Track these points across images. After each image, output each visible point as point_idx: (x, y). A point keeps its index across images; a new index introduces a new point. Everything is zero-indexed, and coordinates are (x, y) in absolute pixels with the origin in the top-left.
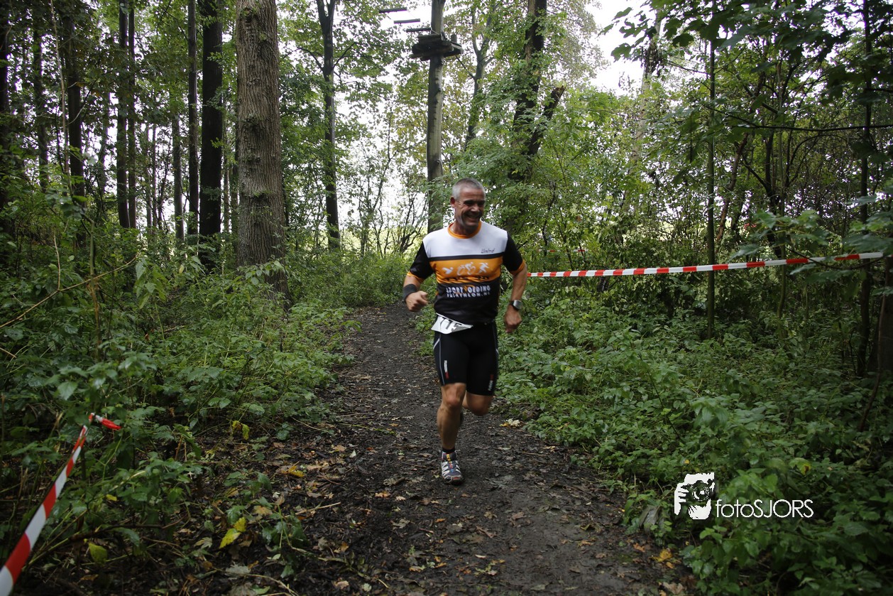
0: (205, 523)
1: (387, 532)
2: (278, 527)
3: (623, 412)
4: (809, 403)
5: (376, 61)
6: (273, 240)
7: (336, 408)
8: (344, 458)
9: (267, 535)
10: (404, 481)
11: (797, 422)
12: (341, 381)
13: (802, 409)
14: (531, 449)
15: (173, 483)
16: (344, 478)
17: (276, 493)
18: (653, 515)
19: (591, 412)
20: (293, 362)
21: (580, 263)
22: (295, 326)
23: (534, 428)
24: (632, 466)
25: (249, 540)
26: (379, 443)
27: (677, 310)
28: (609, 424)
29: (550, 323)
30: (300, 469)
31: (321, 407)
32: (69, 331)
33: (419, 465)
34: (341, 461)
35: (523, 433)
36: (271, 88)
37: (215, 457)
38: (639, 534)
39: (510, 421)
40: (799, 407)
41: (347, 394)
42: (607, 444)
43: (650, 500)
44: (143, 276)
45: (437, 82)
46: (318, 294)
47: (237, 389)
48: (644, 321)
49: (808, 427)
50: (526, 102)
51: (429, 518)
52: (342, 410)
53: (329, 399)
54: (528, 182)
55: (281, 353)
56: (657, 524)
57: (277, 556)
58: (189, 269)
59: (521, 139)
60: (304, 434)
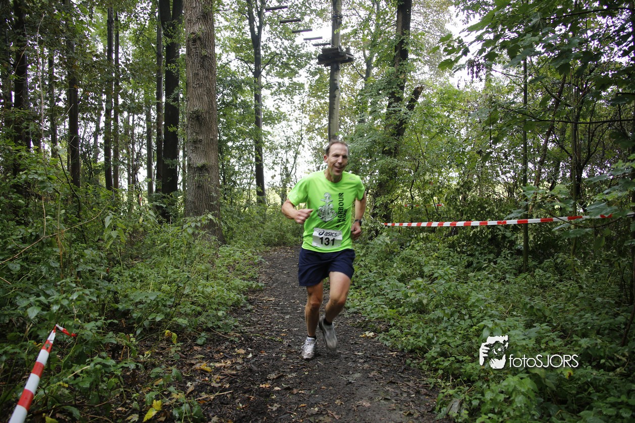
0: (134, 404)
1: (263, 413)
3: (450, 327)
4: (586, 323)
5: (292, 67)
6: (211, 198)
7: (243, 322)
8: (243, 358)
9: (176, 413)
10: (282, 376)
11: (575, 338)
12: (252, 302)
13: (580, 328)
14: (379, 354)
15: (111, 375)
16: (240, 373)
17: (189, 383)
18: (456, 405)
19: (426, 328)
20: (212, 289)
21: (433, 216)
22: (221, 261)
23: (384, 339)
24: (449, 369)
25: (164, 416)
26: (269, 348)
27: (504, 251)
28: (437, 337)
29: (407, 260)
30: (210, 366)
31: (231, 321)
32: (53, 265)
33: (295, 365)
34: (240, 361)
35: (375, 342)
36: (210, 89)
37: (151, 357)
39: (367, 333)
40: (578, 327)
41: (254, 311)
44: (110, 225)
45: (335, 82)
46: (245, 237)
47: (170, 307)
48: (478, 259)
49: (580, 343)
50: (395, 98)
51: (295, 403)
52: (248, 323)
53: (240, 315)
54: (395, 157)
55: (204, 282)
56: (459, 413)
60: (217, 341)
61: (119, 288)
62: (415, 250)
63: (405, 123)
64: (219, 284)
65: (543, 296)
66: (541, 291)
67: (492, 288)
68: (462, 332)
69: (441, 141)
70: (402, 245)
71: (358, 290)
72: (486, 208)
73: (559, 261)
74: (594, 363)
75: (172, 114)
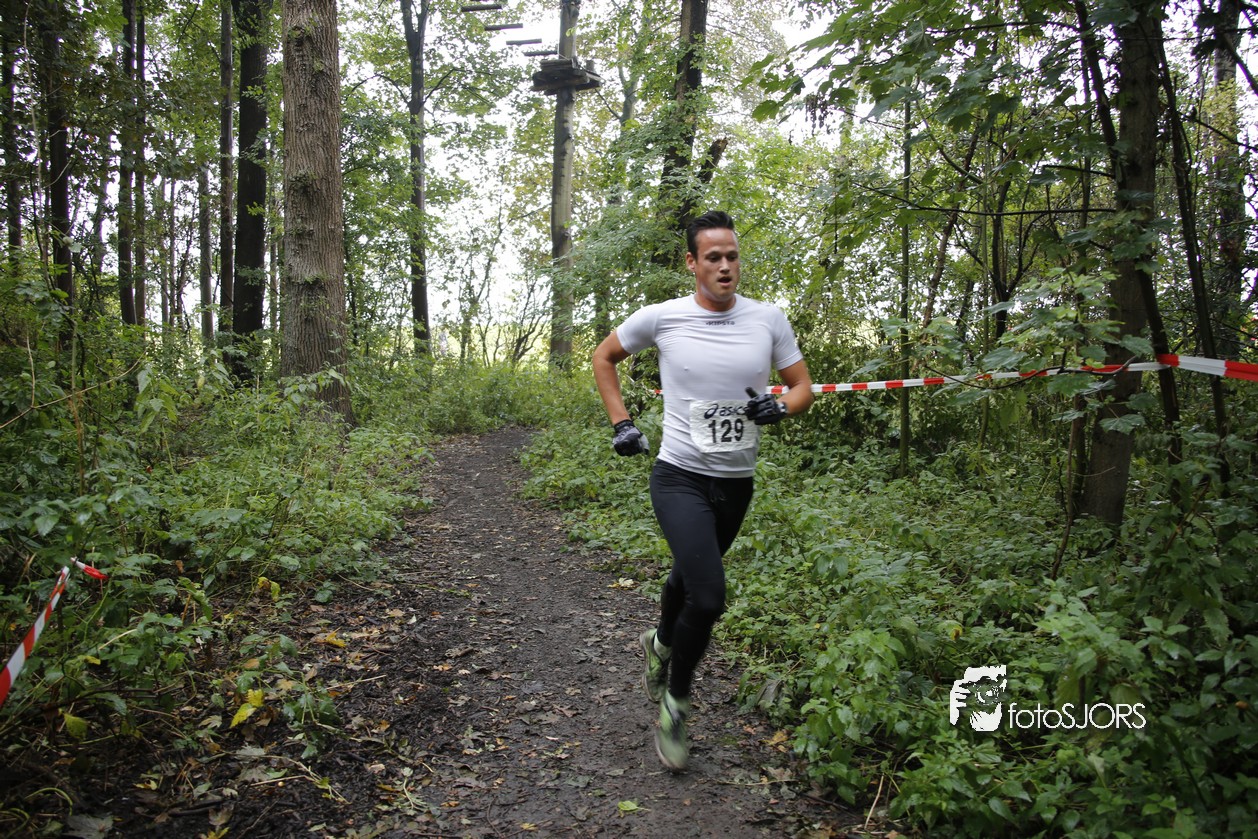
0: (213, 697)
1: (443, 711)
2: (302, 701)
3: (766, 569)
4: (994, 556)
5: (484, 94)
6: (330, 342)
7: (398, 565)
8: (401, 625)
9: (288, 711)
10: (472, 652)
11: (974, 579)
12: (411, 532)
13: (983, 565)
14: (642, 615)
15: (173, 648)
16: (396, 648)
17: (308, 665)
18: (772, 689)
20: (344, 504)
22: (352, 458)
23: (650, 590)
24: (762, 635)
25: (267, 718)
26: (447, 607)
27: (868, 440)
28: (744, 585)
30: (342, 638)
31: (378, 562)
32: (47, 461)
33: (495, 633)
34: (397, 629)
35: (635, 596)
36: (328, 136)
38: (754, 714)
39: (621, 580)
40: (980, 562)
41: (416, 547)
43: (768, 673)
44: (148, 389)
45: (566, 125)
46: (394, 416)
47: (266, 538)
48: (822, 454)
49: (980, 586)
50: (677, 159)
51: (496, 695)
52: (406, 567)
53: (391, 552)
54: (675, 268)
55: (326, 491)
56: (776, 701)
57: (300, 736)
58: (211, 380)
59: (669, 208)
60: (353, 596)
61: (169, 503)
63: (694, 205)
64: (352, 496)
65: (931, 517)
66: (929, 508)
67: (844, 504)
68: (786, 576)
69: (759, 239)
71: (605, 510)
72: (837, 363)
73: (955, 453)
74: (1002, 620)
75: (252, 182)
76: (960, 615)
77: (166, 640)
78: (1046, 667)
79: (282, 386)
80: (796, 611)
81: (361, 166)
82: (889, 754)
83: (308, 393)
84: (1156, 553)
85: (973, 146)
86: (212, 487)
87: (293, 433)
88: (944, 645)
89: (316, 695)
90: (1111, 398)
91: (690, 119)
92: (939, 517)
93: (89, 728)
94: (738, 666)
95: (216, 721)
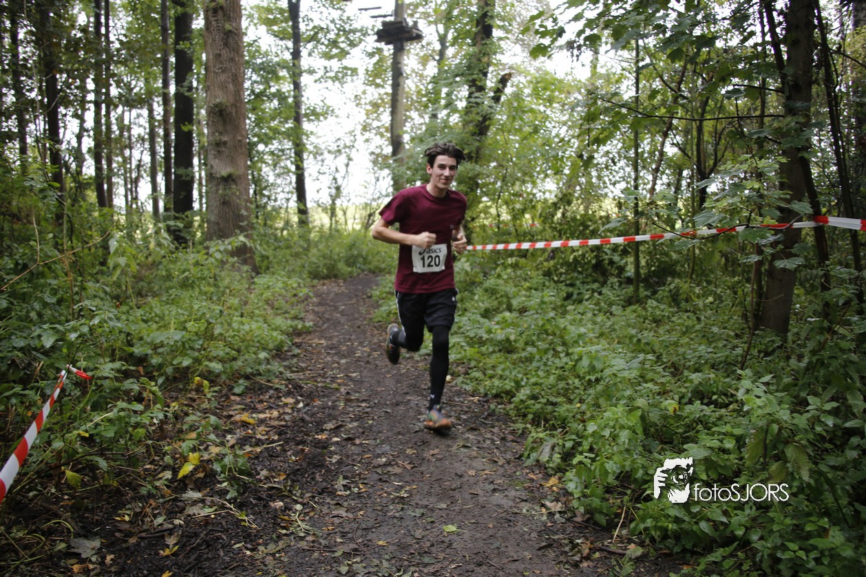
0: (165, 458)
1: (322, 466)
2: (226, 460)
3: (542, 367)
4: (700, 357)
5: (343, 45)
6: (240, 217)
7: (290, 368)
8: (292, 408)
9: (217, 467)
10: (341, 426)
11: (686, 373)
12: (298, 346)
13: (692, 363)
14: (457, 399)
15: (137, 425)
16: (289, 424)
17: (229, 436)
18: (547, 450)
19: (514, 368)
20: (253, 327)
22: (256, 296)
23: (463, 382)
24: (540, 413)
25: (202, 472)
26: (324, 396)
27: (611, 279)
28: (527, 378)
30: (252, 418)
31: (276, 366)
32: (49, 301)
33: (356, 413)
34: (290, 411)
36: (236, 75)
38: (536, 466)
40: (690, 361)
41: (302, 356)
42: (523, 394)
44: (117, 250)
45: (399, 66)
46: (285, 268)
47: (199, 350)
48: (579, 289)
49: (690, 378)
50: (477, 87)
51: (358, 454)
52: (295, 369)
53: (285, 359)
54: (476, 162)
55: (239, 319)
56: (551, 457)
57: (225, 484)
58: (159, 245)
59: (472, 121)
60: (259, 389)
61: (133, 328)
62: (502, 280)
63: (490, 119)
64: (257, 321)
65: (655, 331)
66: (654, 325)
67: (595, 323)
68: (556, 372)
69: (534, 142)
70: (485, 274)
72: (589, 226)
73: (672, 286)
74: (706, 401)
75: (184, 109)
76: (677, 397)
77: (133, 420)
78: (737, 432)
79: (207, 248)
80: (564, 396)
81: (259, 96)
82: (629, 492)
83: (226, 250)
84: (813, 352)
85: (683, 75)
86: (162, 318)
87: (216, 280)
88: (665, 417)
89: (236, 456)
90: (781, 246)
91: (485, 59)
92: (661, 331)
93: (83, 480)
94: (524, 433)
95: (168, 475)
